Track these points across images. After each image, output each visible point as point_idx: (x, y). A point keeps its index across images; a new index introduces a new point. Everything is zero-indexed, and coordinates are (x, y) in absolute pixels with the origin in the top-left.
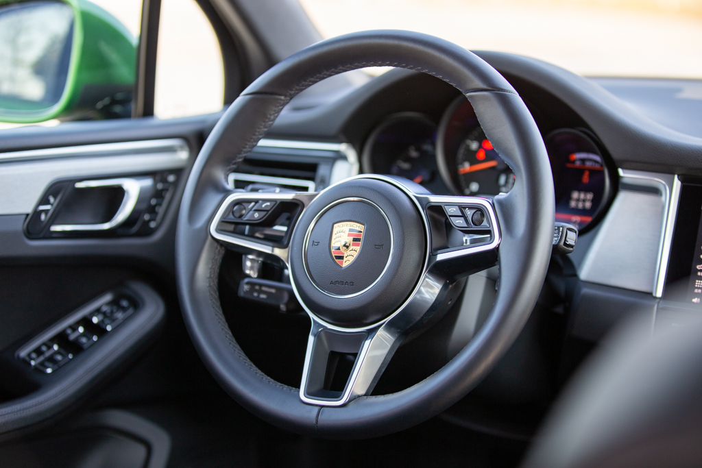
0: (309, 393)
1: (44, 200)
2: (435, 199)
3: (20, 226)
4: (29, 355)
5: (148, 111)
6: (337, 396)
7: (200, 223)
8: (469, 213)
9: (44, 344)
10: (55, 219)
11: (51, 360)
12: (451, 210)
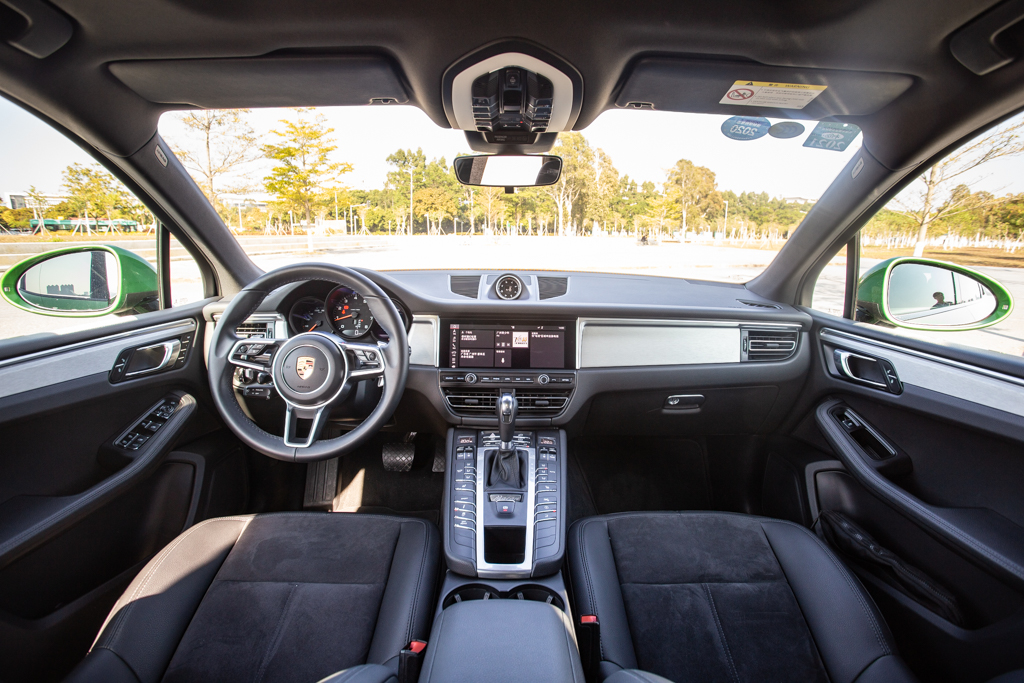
0: (290, 441)
1: (118, 361)
2: (350, 346)
3: (106, 378)
4: (121, 441)
5: (168, 305)
6: (305, 442)
7: (223, 354)
8: (368, 354)
9: (143, 421)
10: (126, 369)
11: (136, 441)
12: (358, 353)
